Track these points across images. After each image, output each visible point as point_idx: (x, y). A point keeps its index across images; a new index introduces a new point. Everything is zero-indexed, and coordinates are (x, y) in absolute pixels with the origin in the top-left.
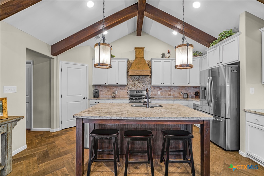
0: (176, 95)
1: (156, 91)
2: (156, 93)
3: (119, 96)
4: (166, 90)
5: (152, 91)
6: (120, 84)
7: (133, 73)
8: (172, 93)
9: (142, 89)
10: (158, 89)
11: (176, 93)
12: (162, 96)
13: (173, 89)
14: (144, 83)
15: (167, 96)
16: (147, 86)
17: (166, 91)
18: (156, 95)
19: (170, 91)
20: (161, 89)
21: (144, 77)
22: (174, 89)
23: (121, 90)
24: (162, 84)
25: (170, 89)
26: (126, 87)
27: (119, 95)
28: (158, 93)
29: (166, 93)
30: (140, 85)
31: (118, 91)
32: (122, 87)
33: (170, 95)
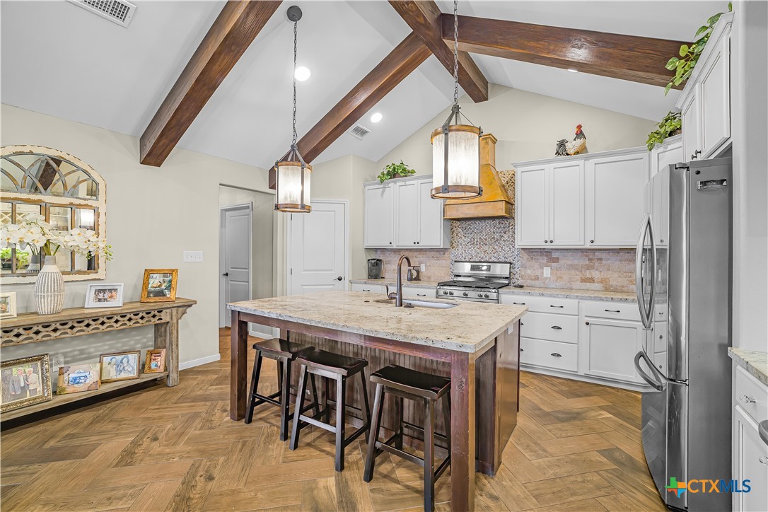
0: (613, 283)
1: (537, 265)
2: (538, 273)
3: (429, 277)
4: (575, 262)
5: (522, 266)
6: (424, 244)
7: (454, 213)
8: (596, 274)
9: (493, 259)
10: (544, 260)
11: (616, 275)
12: (559, 284)
13: (601, 259)
14: (497, 240)
15: (578, 285)
16: (508, 249)
17: (571, 267)
18: (537, 278)
19: (589, 268)
20: (557, 260)
21: (497, 221)
22: (608, 259)
23: (434, 261)
24: (546, 242)
25: (590, 260)
26: (446, 254)
27: (430, 274)
28: (542, 273)
29: (573, 272)
30: (486, 248)
31: (428, 264)
32: (437, 251)
33: (591, 280)
